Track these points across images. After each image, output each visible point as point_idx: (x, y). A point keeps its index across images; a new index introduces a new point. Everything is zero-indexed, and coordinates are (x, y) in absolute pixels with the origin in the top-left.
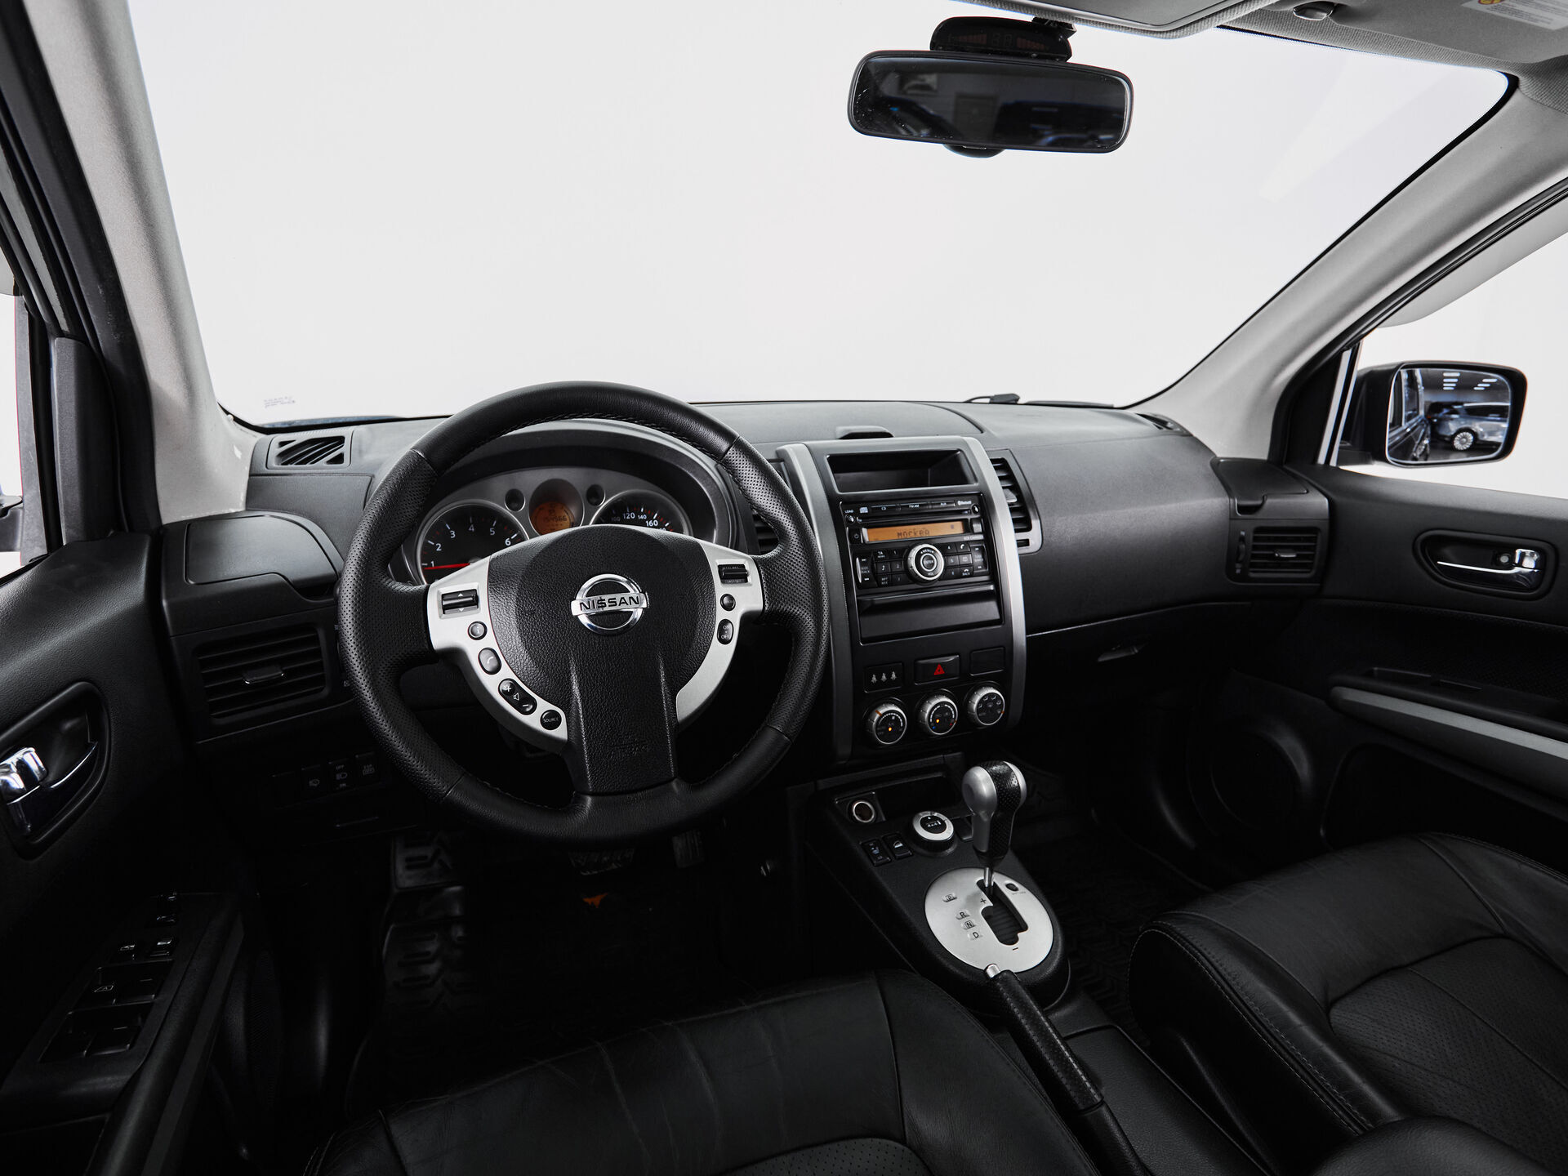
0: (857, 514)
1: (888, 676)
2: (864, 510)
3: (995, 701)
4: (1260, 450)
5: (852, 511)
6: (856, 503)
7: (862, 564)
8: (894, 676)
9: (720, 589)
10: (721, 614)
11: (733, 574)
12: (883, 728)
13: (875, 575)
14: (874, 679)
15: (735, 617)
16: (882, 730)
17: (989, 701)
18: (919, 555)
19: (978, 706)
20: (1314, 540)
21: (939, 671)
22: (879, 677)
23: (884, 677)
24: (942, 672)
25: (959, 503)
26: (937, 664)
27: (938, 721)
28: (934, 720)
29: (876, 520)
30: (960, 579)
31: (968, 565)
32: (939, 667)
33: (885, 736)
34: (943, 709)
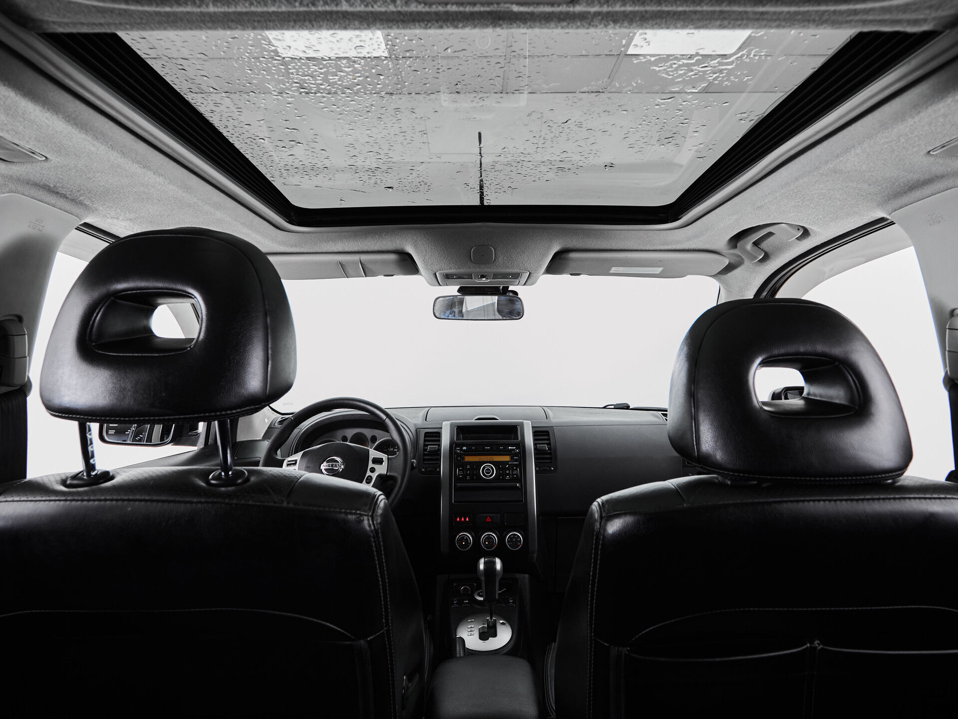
0: (461, 449)
1: (465, 519)
2: (465, 448)
3: (517, 538)
5: (459, 448)
6: (461, 445)
7: (459, 470)
8: (467, 519)
9: (371, 465)
10: (369, 473)
11: (378, 461)
12: (461, 542)
13: (465, 476)
14: (458, 519)
15: (374, 476)
16: (459, 543)
17: (514, 537)
18: (484, 468)
19: (508, 539)
21: (489, 520)
22: (460, 519)
23: (463, 519)
24: (490, 520)
25: (510, 448)
26: (487, 516)
27: (487, 543)
28: (485, 542)
29: (469, 453)
30: (504, 480)
31: (508, 474)
32: (488, 517)
33: (461, 546)
34: (489, 538)
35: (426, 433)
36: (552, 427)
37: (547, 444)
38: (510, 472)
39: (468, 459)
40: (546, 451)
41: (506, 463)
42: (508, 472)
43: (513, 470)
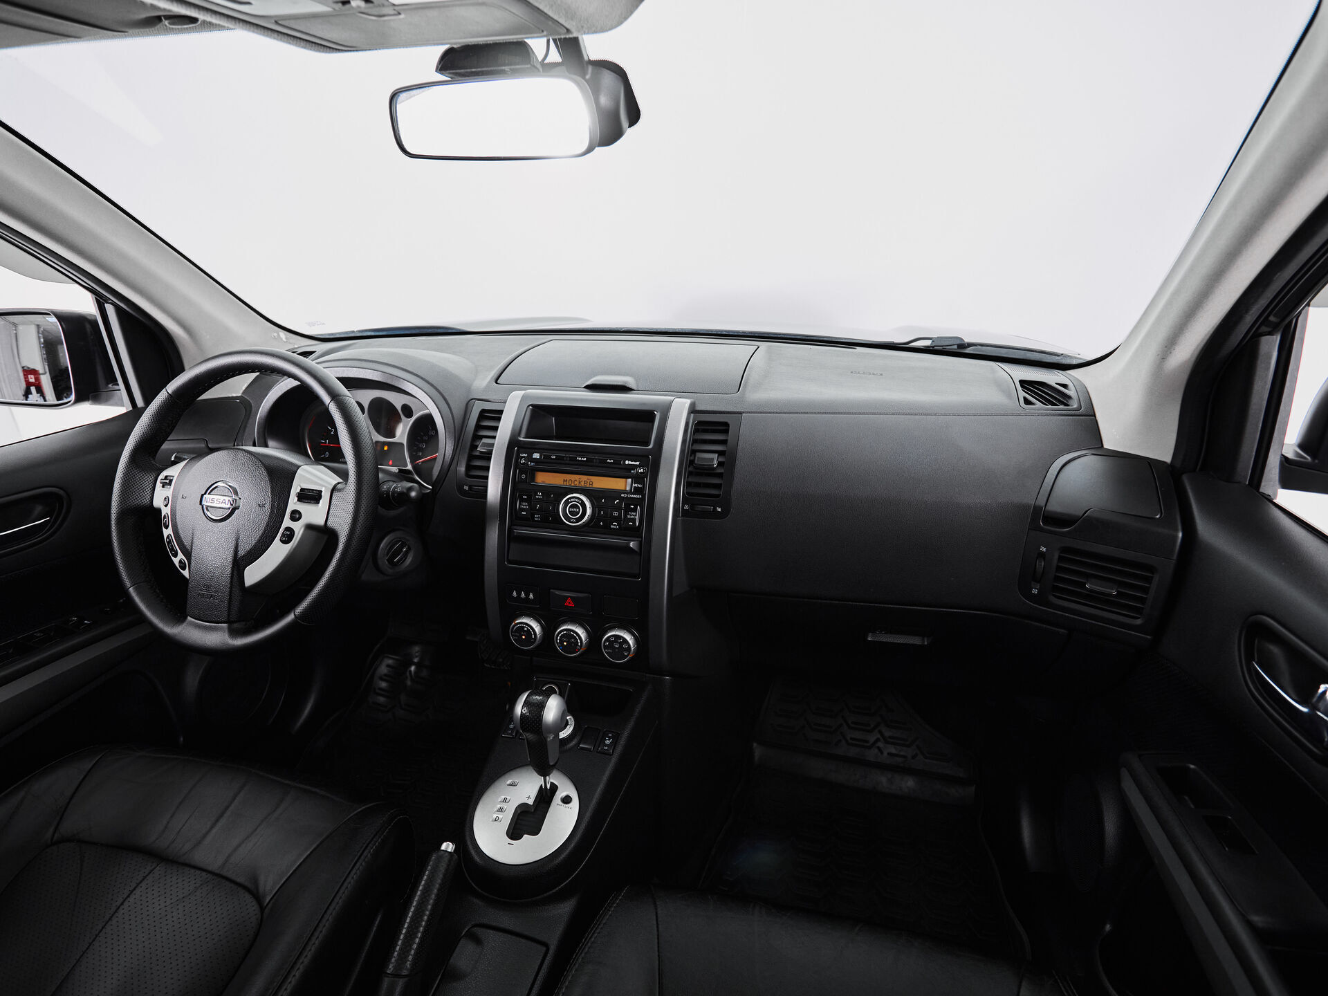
0: (530, 459)
1: (527, 595)
2: (536, 456)
3: (621, 644)
4: (1162, 448)
5: (526, 455)
6: (532, 448)
7: (523, 500)
8: (531, 596)
9: (293, 504)
10: (287, 522)
11: (310, 496)
12: (518, 634)
13: (532, 511)
14: (515, 594)
15: (298, 528)
16: (516, 636)
17: (616, 641)
18: (567, 502)
19: (604, 643)
20: (1149, 580)
21: (569, 603)
22: (519, 594)
23: (523, 595)
24: (572, 604)
25: (627, 462)
26: (568, 597)
27: (565, 643)
28: (562, 642)
29: (546, 465)
30: (607, 530)
31: (617, 519)
32: (569, 599)
33: (519, 640)
34: (569, 635)
35: (483, 411)
36: (741, 413)
37: (721, 453)
38: (620, 514)
39: (543, 478)
40: (714, 469)
41: (616, 494)
42: (615, 514)
43: (627, 510)
